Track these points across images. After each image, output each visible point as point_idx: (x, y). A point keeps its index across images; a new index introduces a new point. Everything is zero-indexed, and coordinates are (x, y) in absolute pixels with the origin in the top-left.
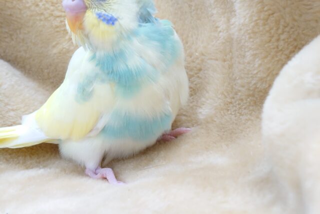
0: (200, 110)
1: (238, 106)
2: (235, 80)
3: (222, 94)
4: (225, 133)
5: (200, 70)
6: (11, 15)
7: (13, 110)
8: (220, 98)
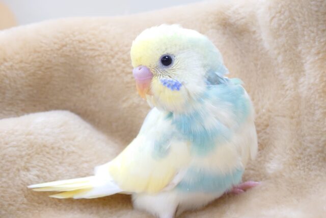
0: (269, 165)
1: (306, 162)
2: (303, 136)
3: (291, 149)
4: (295, 188)
5: (267, 126)
6: (83, 71)
7: (87, 162)
8: (288, 154)
